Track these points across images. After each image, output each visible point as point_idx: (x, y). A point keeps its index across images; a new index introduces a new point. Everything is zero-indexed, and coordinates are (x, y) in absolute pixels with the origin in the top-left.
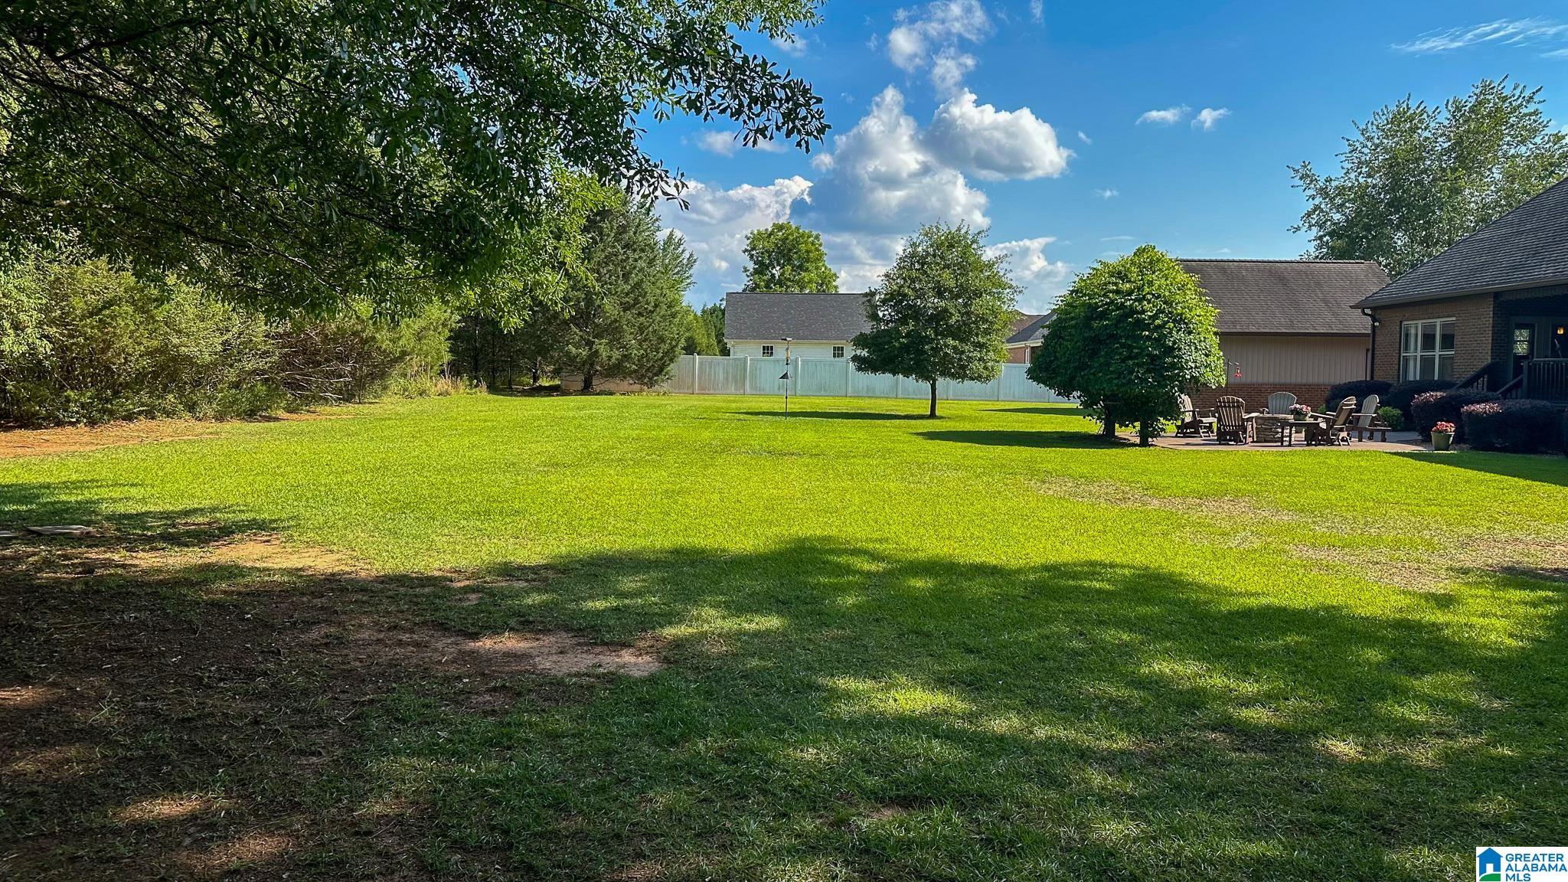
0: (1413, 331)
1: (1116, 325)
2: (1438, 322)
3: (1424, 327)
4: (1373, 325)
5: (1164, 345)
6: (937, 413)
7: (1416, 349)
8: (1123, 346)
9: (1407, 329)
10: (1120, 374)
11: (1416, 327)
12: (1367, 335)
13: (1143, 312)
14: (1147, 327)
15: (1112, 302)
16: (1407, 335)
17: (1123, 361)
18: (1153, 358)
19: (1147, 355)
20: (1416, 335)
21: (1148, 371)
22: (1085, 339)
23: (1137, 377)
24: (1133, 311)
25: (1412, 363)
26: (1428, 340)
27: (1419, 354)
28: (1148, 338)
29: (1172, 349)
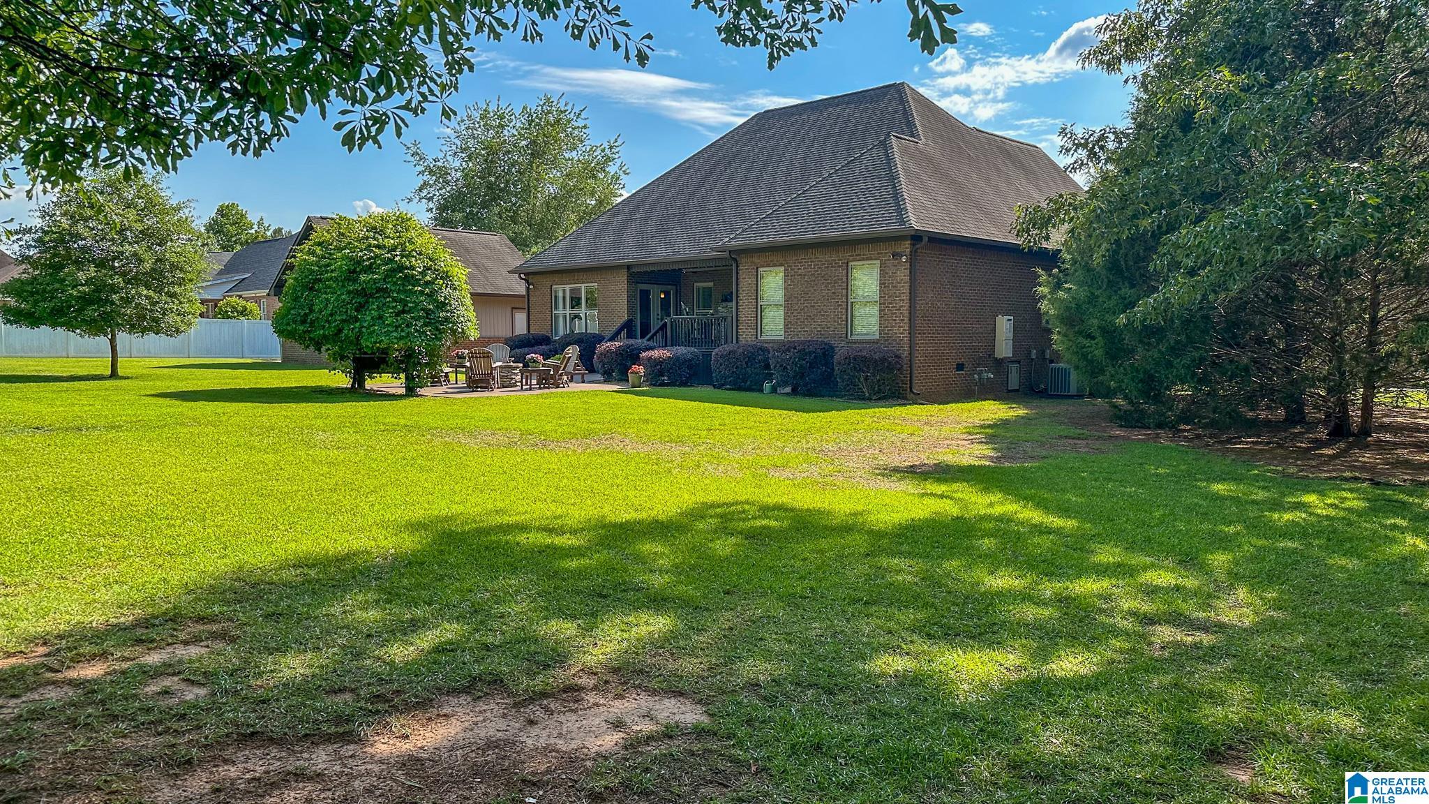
0: (560, 294)
1: (384, 280)
2: (583, 287)
3: (572, 291)
4: (528, 289)
5: (436, 301)
6: (120, 372)
7: (564, 307)
8: (395, 300)
9: (556, 291)
10: (397, 327)
11: (563, 290)
12: (523, 296)
13: (412, 268)
14: (417, 282)
15: (377, 256)
16: (556, 297)
17: (398, 314)
18: (427, 312)
19: (422, 309)
20: (564, 298)
21: (425, 325)
22: (349, 292)
23: (417, 331)
24: (401, 268)
25: (561, 320)
26: (575, 302)
27: (568, 312)
28: (422, 292)
29: (444, 304)
